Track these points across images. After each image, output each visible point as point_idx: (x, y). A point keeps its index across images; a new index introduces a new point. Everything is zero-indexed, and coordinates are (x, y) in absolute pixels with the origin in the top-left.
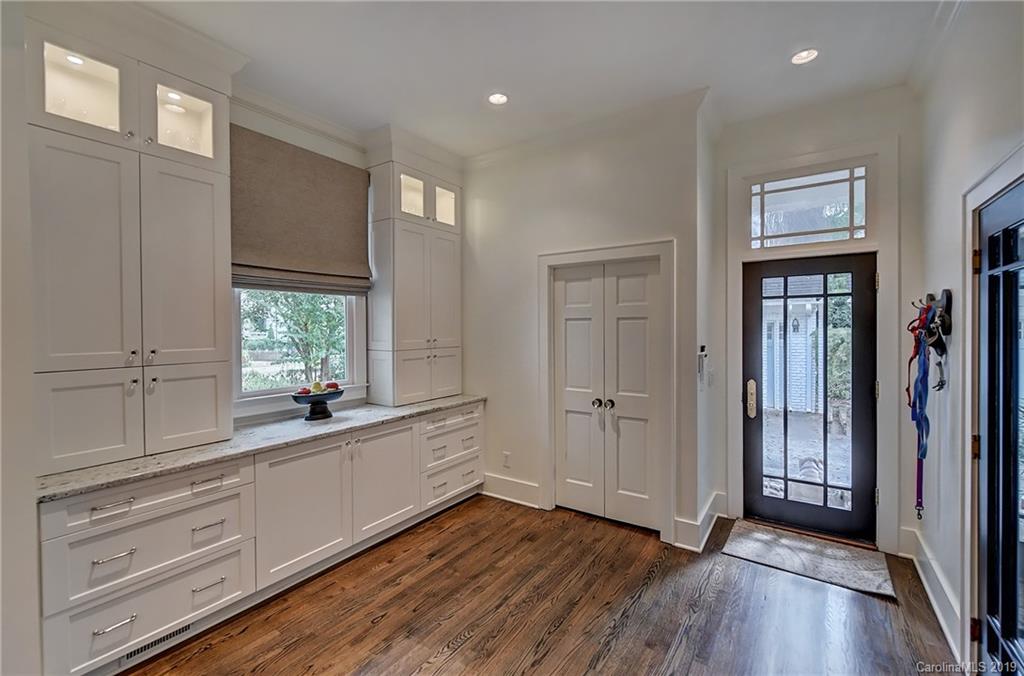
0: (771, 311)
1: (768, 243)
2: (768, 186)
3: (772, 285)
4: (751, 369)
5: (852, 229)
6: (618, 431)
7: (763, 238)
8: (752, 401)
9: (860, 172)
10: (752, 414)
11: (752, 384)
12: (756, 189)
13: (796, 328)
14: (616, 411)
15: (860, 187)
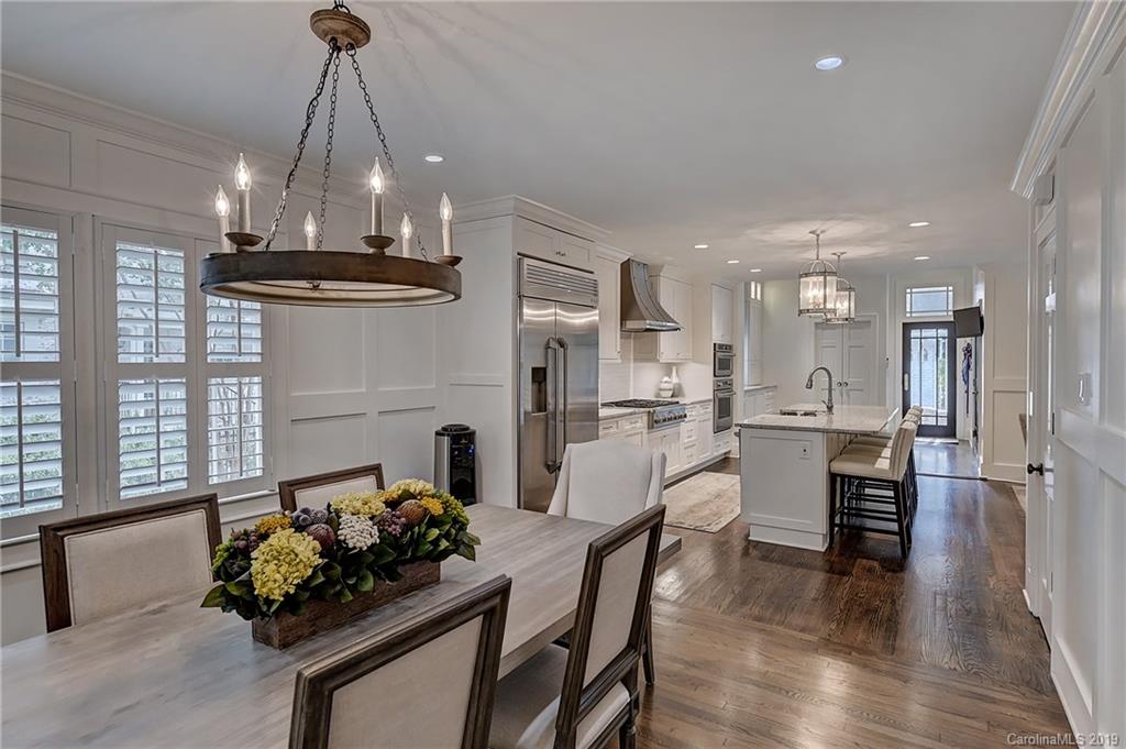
0: (915, 344)
1: (914, 315)
2: (914, 290)
3: (915, 333)
4: (906, 370)
5: (947, 311)
6: (848, 396)
7: (911, 312)
8: (906, 384)
9: (951, 288)
10: (906, 389)
11: (906, 376)
12: (909, 291)
13: (926, 356)
14: (848, 387)
15: (951, 294)
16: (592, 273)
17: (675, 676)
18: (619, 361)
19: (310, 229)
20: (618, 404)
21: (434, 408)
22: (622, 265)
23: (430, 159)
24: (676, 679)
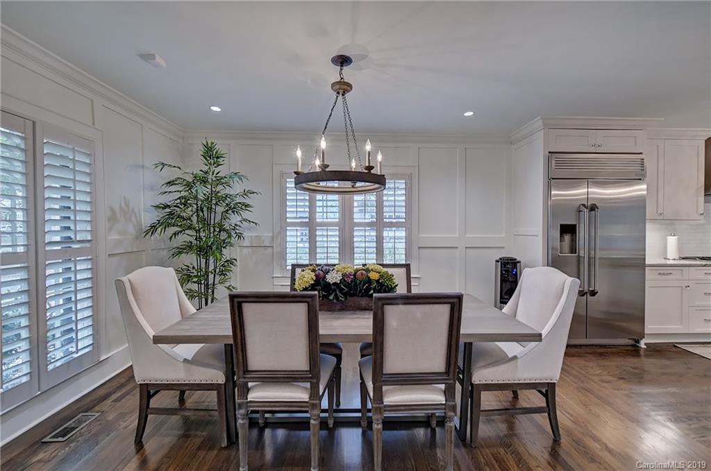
16: (641, 153)
17: (584, 447)
18: (704, 222)
19: (354, 164)
20: (703, 259)
21: (503, 247)
22: (706, 141)
23: (466, 114)
24: (582, 449)
